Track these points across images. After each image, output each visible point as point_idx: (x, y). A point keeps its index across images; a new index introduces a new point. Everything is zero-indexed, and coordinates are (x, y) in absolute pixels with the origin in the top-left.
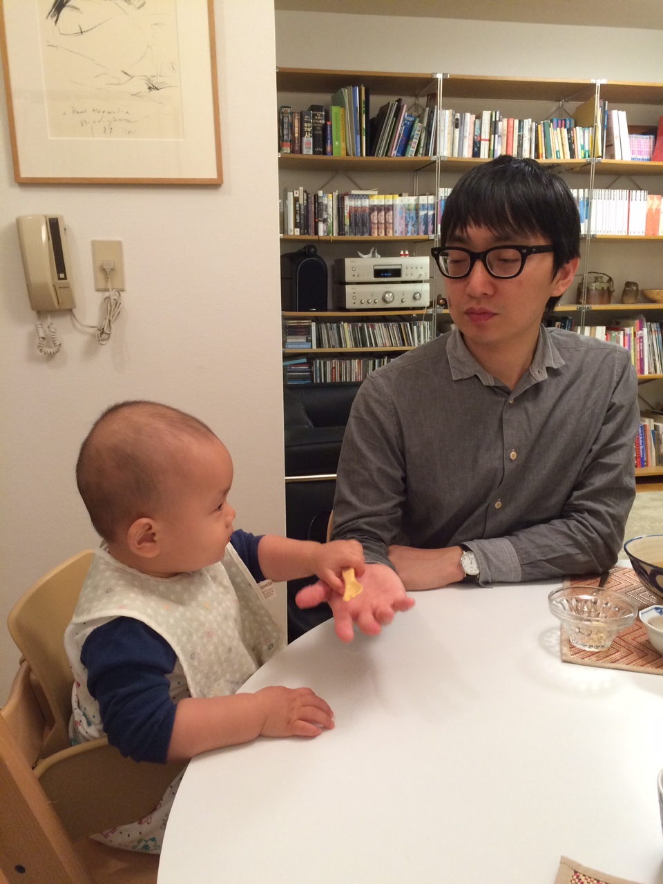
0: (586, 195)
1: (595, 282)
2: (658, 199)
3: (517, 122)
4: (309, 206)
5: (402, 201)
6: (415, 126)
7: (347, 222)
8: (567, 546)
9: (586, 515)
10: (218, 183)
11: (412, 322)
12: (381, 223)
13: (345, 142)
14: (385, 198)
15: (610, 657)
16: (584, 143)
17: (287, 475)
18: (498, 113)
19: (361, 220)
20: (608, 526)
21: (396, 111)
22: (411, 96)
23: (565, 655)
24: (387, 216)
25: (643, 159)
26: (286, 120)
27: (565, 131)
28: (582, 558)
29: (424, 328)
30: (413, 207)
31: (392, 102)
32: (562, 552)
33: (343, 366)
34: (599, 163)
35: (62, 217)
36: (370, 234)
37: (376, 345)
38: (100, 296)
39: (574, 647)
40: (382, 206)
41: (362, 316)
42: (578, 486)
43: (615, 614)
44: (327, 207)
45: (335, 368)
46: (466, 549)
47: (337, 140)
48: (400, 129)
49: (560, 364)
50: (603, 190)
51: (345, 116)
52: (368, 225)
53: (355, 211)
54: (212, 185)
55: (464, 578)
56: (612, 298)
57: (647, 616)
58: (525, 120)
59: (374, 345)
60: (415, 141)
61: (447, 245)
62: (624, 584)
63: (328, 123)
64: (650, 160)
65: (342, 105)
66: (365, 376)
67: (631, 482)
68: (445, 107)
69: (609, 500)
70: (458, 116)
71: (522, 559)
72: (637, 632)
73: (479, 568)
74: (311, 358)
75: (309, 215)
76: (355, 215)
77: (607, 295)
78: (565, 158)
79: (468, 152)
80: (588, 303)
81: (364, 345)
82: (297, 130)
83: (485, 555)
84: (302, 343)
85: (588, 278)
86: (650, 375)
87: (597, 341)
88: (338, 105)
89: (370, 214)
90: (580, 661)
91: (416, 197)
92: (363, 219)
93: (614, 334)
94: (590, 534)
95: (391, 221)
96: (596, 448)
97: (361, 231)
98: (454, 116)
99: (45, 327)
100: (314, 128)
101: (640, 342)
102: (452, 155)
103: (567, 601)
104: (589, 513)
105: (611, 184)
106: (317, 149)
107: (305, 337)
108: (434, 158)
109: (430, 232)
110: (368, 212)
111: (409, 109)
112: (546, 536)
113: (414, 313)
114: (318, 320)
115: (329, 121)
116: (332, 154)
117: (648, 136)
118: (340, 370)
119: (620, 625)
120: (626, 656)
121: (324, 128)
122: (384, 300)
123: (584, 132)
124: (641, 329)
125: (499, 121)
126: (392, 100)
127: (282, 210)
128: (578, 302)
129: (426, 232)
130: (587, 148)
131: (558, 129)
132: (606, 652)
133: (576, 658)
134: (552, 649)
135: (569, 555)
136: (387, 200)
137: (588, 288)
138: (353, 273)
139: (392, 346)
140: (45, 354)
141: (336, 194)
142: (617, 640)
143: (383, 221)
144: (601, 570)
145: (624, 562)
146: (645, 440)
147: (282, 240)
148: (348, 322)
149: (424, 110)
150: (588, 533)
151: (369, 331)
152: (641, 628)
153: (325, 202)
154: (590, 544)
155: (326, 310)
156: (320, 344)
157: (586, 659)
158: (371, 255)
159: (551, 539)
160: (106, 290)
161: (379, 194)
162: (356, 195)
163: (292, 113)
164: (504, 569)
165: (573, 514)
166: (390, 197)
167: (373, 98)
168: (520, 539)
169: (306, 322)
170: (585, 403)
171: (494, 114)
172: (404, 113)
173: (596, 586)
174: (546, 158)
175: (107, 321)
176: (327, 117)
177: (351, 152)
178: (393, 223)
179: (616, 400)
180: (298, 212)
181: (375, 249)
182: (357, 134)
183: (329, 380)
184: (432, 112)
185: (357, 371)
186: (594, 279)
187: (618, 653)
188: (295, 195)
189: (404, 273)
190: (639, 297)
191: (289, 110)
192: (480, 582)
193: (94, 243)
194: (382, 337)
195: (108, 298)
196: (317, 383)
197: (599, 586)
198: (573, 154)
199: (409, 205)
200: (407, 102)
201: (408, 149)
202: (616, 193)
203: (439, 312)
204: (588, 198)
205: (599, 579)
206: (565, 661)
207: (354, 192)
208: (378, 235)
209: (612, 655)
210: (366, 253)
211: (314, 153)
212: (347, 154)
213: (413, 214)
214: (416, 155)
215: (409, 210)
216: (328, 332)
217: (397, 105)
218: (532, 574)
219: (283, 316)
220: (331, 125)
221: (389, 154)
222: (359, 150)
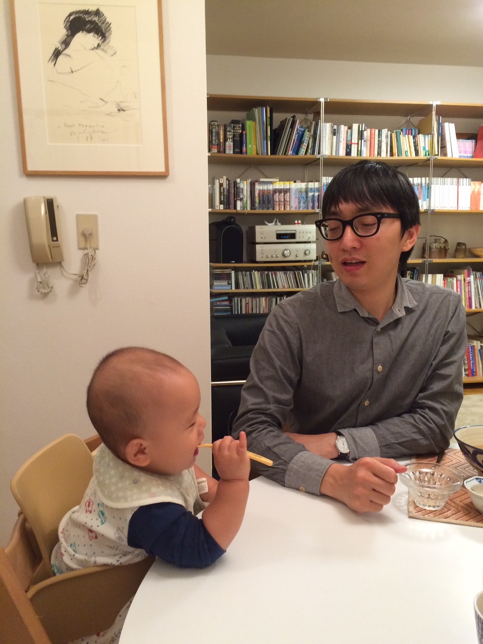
0: (427, 182)
1: (435, 242)
2: (479, 184)
3: (377, 131)
4: (230, 190)
5: (296, 186)
6: (305, 134)
7: (257, 200)
8: (414, 433)
9: (427, 411)
10: (165, 174)
11: (304, 271)
12: (281, 201)
13: (255, 145)
14: (284, 184)
15: (444, 514)
16: (425, 145)
17: (213, 381)
18: (363, 125)
19: (267, 199)
20: (443, 419)
21: (291, 124)
22: (302, 113)
23: (411, 512)
24: (285, 197)
25: (468, 157)
26: (214, 130)
27: (411, 137)
28: (424, 442)
29: (312, 275)
30: (304, 190)
31: (288, 118)
32: (410, 437)
33: (254, 302)
34: (435, 159)
35: (56, 198)
36: (273, 209)
37: (278, 287)
38: (81, 253)
39: (418, 507)
40: (282, 189)
41: (268, 267)
42: (423, 390)
43: (447, 483)
44: (243, 189)
45: (248, 303)
46: (340, 434)
47: (250, 144)
48: (295, 136)
49: (414, 304)
50: (439, 178)
51: (256, 127)
52: (272, 202)
53: (263, 192)
54: (161, 176)
55: (339, 455)
56: (448, 254)
57: (471, 484)
58: (383, 130)
59: (276, 287)
60: (305, 144)
61: (326, 218)
62: (454, 461)
63: (244, 132)
64: (473, 157)
65: (254, 119)
66: (270, 310)
67: (460, 389)
68: (326, 121)
69: (444, 400)
70: (335, 127)
71: (380, 442)
72: (463, 496)
73: (349, 448)
74: (231, 296)
75: (230, 195)
76: (263, 195)
77: (444, 252)
78: (412, 156)
79: (343, 152)
80: (430, 257)
81: (269, 287)
82: (222, 137)
83: (354, 439)
84: (225, 285)
85: (430, 240)
86: (476, 309)
87: (438, 287)
88: (251, 120)
89: (273, 195)
90: (421, 517)
91: (305, 183)
92: (268, 199)
93: (449, 279)
94: (430, 425)
95: (288, 200)
96: (435, 363)
97: (267, 206)
98: (332, 127)
99: (42, 275)
100: (234, 136)
101: (468, 286)
102: (331, 154)
103: (413, 473)
104: (429, 409)
105: (445, 174)
106: (236, 150)
107: (227, 281)
108: (318, 156)
109: (316, 208)
110: (271, 193)
111: (300, 123)
112: (398, 426)
113: (305, 264)
114: (236, 269)
115: (244, 131)
116: (246, 153)
117: (471, 141)
118: (252, 305)
119: (450, 491)
120: (455, 514)
121: (241, 135)
122: (284, 255)
123: (425, 138)
124: (469, 276)
125: (365, 130)
126: (289, 116)
127: (211, 192)
128: (423, 257)
129: (313, 208)
130: (427, 149)
131: (407, 136)
132: (441, 510)
133: (419, 515)
134: (401, 508)
135: (414, 440)
136: (285, 185)
137: (430, 247)
138: (261, 236)
139: (290, 288)
140: (41, 293)
141: (250, 181)
142: (449, 502)
143: (283, 200)
144: (437, 451)
145: (454, 445)
146: (474, 356)
147: (210, 213)
148: (258, 271)
149: (311, 123)
150: (428, 423)
151: (272, 277)
152: (466, 493)
153: (242, 187)
154: (430, 432)
155: (242, 262)
156: (237, 286)
157: (426, 516)
158: (274, 223)
159: (401, 428)
160: (85, 249)
161: (280, 181)
162: (263, 182)
163: (218, 126)
164: (367, 450)
165: (418, 410)
166: (287, 183)
167: (275, 115)
168: (379, 428)
169: (227, 271)
170: (429, 332)
171: (361, 125)
172: (297, 126)
173: (434, 462)
174: (398, 156)
175: (86, 270)
176: (243, 128)
177: (260, 153)
178: (290, 201)
179: (449, 329)
180: (223, 193)
181: (277, 220)
182: (264, 140)
183: (244, 312)
184: (317, 124)
185: (264, 305)
186: (434, 241)
187: (450, 511)
188: (220, 182)
189: (297, 236)
190: (467, 253)
191: (216, 124)
192: (350, 458)
193: (78, 216)
194: (282, 281)
195: (87, 254)
196: (235, 315)
197: (437, 462)
198: (417, 153)
199: (301, 189)
200: (300, 117)
201: (300, 150)
202: (448, 180)
203: (323, 264)
204: (428, 184)
205: (436, 458)
206: (410, 517)
207: (262, 180)
208: (279, 209)
209: (445, 512)
210: (271, 222)
211: (234, 152)
212: (257, 154)
213: (304, 195)
214: (306, 154)
215: (301, 192)
216: (243, 278)
217: (293, 120)
218: (387, 453)
219: (210, 266)
220: (246, 135)
221: (287, 154)
222: (266, 151)
